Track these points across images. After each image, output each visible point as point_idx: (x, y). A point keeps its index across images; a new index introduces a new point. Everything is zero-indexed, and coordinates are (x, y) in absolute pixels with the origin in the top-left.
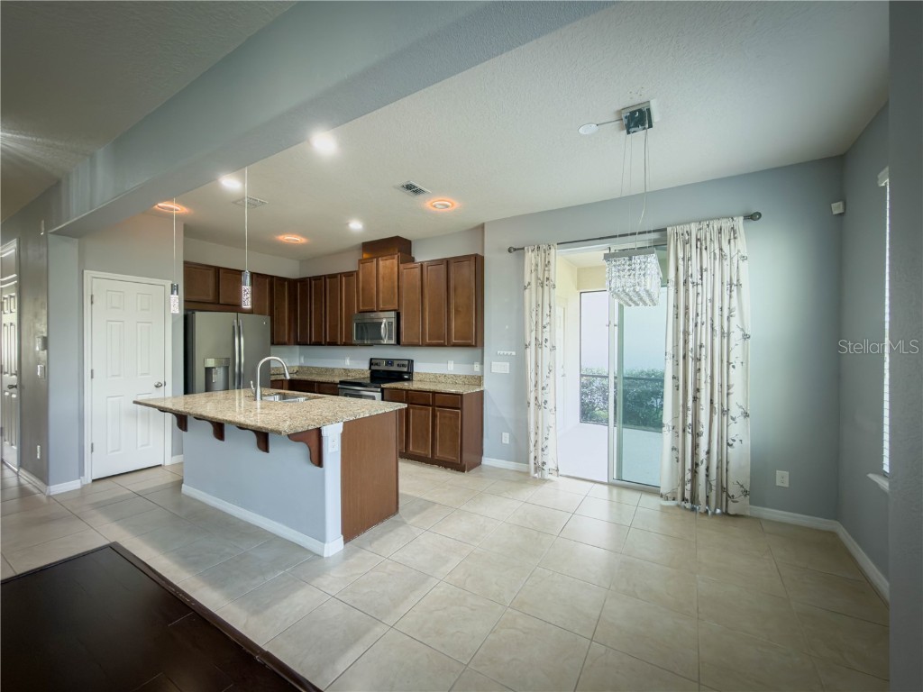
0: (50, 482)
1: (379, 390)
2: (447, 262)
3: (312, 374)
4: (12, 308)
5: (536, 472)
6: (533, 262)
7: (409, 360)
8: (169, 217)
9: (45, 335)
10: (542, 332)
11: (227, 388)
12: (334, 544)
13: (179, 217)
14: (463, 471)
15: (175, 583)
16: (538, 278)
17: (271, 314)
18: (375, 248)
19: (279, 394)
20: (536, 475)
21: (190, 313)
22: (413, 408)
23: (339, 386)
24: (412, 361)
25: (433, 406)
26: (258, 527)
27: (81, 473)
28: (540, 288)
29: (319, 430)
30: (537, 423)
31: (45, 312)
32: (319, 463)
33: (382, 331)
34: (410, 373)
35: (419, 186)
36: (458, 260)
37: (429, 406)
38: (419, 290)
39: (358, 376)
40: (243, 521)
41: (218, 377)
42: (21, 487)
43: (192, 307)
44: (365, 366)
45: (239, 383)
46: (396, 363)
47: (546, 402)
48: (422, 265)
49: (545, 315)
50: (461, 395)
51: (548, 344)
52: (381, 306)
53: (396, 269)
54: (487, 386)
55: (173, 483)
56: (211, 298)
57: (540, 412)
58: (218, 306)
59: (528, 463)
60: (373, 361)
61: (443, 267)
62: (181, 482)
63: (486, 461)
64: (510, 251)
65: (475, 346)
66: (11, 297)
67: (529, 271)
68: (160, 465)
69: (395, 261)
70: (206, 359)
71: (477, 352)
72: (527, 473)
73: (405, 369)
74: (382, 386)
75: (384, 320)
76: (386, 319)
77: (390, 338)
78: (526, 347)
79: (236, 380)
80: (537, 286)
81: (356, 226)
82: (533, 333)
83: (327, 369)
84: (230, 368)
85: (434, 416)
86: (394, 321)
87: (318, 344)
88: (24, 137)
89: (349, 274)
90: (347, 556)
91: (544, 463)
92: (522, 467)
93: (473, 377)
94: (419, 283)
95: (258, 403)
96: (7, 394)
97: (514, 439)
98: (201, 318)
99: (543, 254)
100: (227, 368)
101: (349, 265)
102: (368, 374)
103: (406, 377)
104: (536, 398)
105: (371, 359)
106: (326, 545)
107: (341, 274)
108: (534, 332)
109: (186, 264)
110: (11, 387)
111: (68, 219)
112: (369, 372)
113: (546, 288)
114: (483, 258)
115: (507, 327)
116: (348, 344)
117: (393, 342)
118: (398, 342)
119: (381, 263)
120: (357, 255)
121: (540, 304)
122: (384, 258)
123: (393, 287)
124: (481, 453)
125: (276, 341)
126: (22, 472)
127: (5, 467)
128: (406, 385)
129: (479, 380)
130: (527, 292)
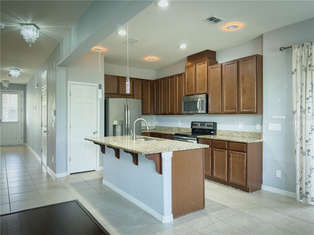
0: (56, 172)
1: (196, 139)
2: (238, 61)
3: (161, 130)
4: (45, 99)
5: (301, 198)
6: (299, 55)
7: (214, 123)
8: (98, 53)
9: (55, 109)
10: (306, 102)
11: (122, 135)
12: (168, 218)
13: (102, 54)
14: (248, 192)
15: (98, 221)
16: (302, 66)
17: (142, 99)
18: (194, 58)
19: (144, 138)
20: (301, 201)
21: (107, 99)
22: (215, 150)
23: (174, 136)
24: (216, 123)
25: (228, 149)
26: (133, 203)
27: (66, 170)
28: (304, 72)
29: (160, 154)
30: (301, 165)
31: (55, 100)
32: (161, 172)
33: (198, 106)
34: (215, 130)
35: (218, 18)
36: (245, 59)
37: (226, 149)
38: (219, 81)
39: (185, 132)
40: (126, 199)
41: (118, 130)
42: (47, 173)
43: (108, 96)
44: (189, 126)
45: (127, 133)
46: (206, 124)
47: (309, 151)
48: (222, 65)
49: (308, 91)
50: (246, 143)
51: (310, 111)
52: (197, 92)
53: (206, 69)
54: (265, 139)
55: (99, 178)
56: (115, 92)
57: (304, 157)
58: (119, 96)
60: (193, 123)
61: (235, 65)
62: (102, 178)
63: (264, 187)
64: (281, 50)
65: (257, 113)
66: (45, 94)
67: (295, 61)
68: (94, 170)
69: (206, 65)
70: (114, 121)
71: (257, 117)
72: (295, 199)
73: (212, 128)
74: (198, 137)
75: (199, 100)
76: (200, 99)
77: (202, 109)
78: (294, 113)
79: (126, 132)
80: (302, 72)
81: (183, 46)
82: (299, 104)
83: (169, 128)
84: (124, 126)
85: (229, 156)
86: (205, 100)
87: (165, 114)
88: (49, 27)
89: (180, 75)
90: (175, 225)
91: (307, 193)
92: (291, 194)
93: (255, 133)
94: (219, 76)
95: (134, 141)
96: (43, 135)
97: (284, 175)
98: (111, 101)
99: (306, 49)
100: (122, 125)
101: (180, 70)
102: (190, 130)
103: (212, 132)
104: (301, 148)
105: (192, 122)
106: (164, 217)
107: (176, 75)
108: (299, 102)
109: (105, 75)
110: (45, 132)
111: (62, 59)
112: (191, 129)
113: (309, 72)
114: (262, 57)
115: (279, 100)
116: (180, 114)
117: (204, 112)
118: (207, 112)
119: (197, 66)
120: (185, 64)
121: (304, 83)
122: (200, 64)
123: (204, 81)
124: (261, 182)
125: (144, 113)
126: (48, 167)
127: (43, 165)
128: (212, 137)
129: (260, 135)
130: (294, 75)
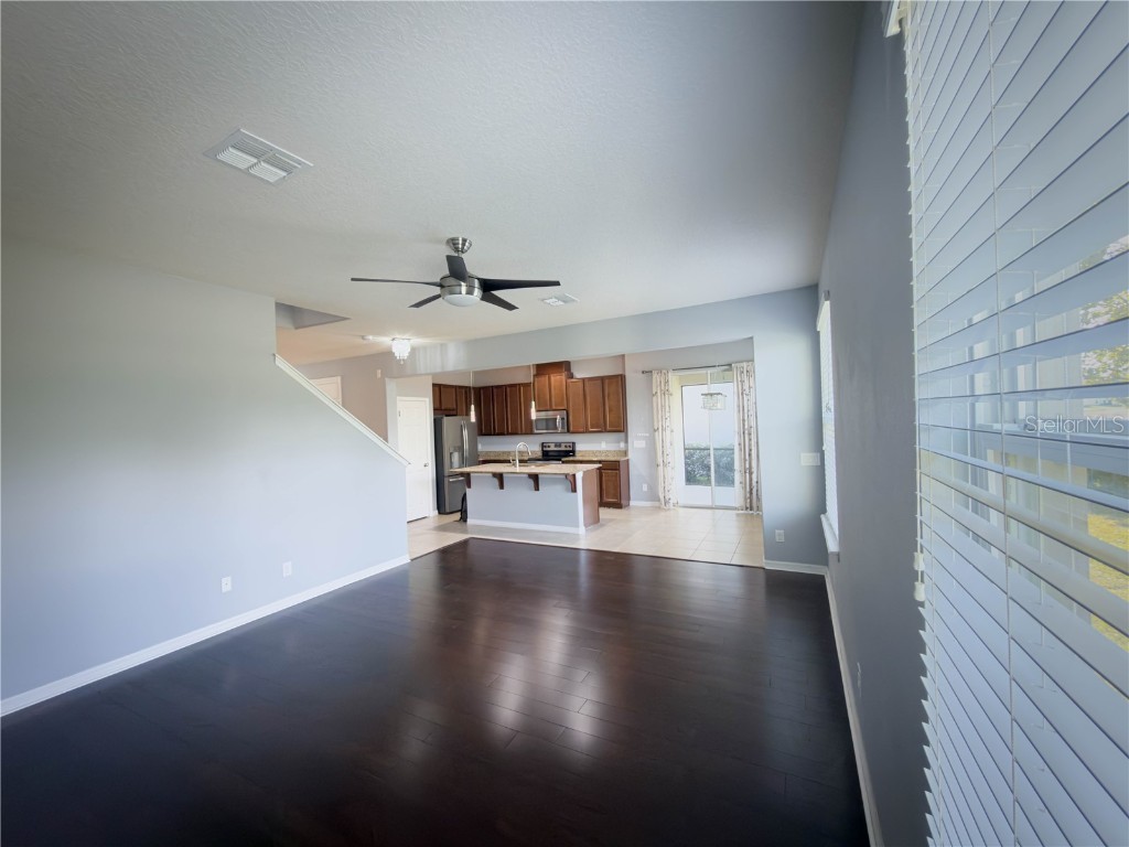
2: (602, 379)
5: (665, 505)
6: (658, 380)
7: (573, 443)
10: (665, 422)
14: (621, 508)
16: (661, 390)
18: (542, 369)
20: (666, 507)
21: (439, 418)
24: (575, 443)
28: (663, 396)
29: (574, 475)
32: (575, 490)
33: (557, 423)
34: (573, 452)
36: (609, 377)
38: (581, 397)
39: (533, 455)
41: (455, 459)
44: (537, 449)
46: (563, 445)
47: (669, 463)
48: (580, 380)
50: (619, 462)
51: (669, 429)
52: (554, 407)
53: (563, 382)
54: (631, 456)
59: (659, 500)
60: (545, 445)
61: (599, 382)
63: (632, 502)
64: (643, 373)
65: (623, 431)
67: (656, 385)
69: (562, 377)
70: (450, 448)
71: (622, 435)
72: (660, 507)
73: (570, 449)
75: (559, 417)
77: (563, 428)
78: (656, 431)
79: (464, 461)
80: (661, 395)
82: (660, 422)
83: (504, 452)
84: (461, 453)
86: (565, 417)
89: (527, 385)
91: (669, 502)
92: (657, 504)
93: (619, 451)
94: (581, 392)
97: (648, 487)
99: (664, 376)
100: (459, 453)
101: (526, 378)
102: (540, 454)
103: (571, 454)
104: (663, 461)
105: (544, 443)
107: (520, 384)
109: (434, 385)
112: (541, 452)
113: (667, 396)
114: (625, 377)
115: (642, 418)
117: (564, 431)
118: (568, 431)
119: (552, 378)
120: (533, 372)
121: (664, 405)
122: (554, 374)
123: (562, 395)
124: (629, 498)
129: (626, 453)
130: (654, 398)
